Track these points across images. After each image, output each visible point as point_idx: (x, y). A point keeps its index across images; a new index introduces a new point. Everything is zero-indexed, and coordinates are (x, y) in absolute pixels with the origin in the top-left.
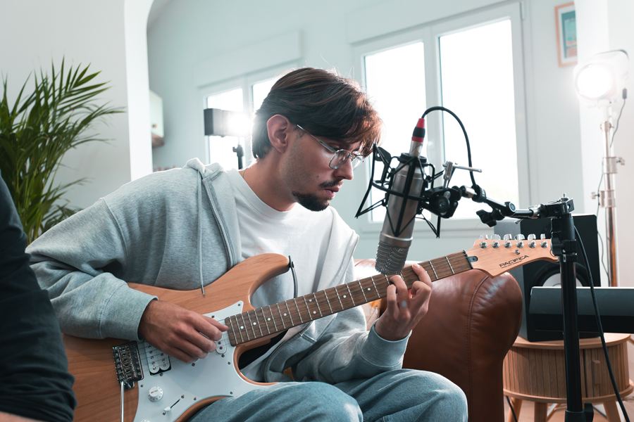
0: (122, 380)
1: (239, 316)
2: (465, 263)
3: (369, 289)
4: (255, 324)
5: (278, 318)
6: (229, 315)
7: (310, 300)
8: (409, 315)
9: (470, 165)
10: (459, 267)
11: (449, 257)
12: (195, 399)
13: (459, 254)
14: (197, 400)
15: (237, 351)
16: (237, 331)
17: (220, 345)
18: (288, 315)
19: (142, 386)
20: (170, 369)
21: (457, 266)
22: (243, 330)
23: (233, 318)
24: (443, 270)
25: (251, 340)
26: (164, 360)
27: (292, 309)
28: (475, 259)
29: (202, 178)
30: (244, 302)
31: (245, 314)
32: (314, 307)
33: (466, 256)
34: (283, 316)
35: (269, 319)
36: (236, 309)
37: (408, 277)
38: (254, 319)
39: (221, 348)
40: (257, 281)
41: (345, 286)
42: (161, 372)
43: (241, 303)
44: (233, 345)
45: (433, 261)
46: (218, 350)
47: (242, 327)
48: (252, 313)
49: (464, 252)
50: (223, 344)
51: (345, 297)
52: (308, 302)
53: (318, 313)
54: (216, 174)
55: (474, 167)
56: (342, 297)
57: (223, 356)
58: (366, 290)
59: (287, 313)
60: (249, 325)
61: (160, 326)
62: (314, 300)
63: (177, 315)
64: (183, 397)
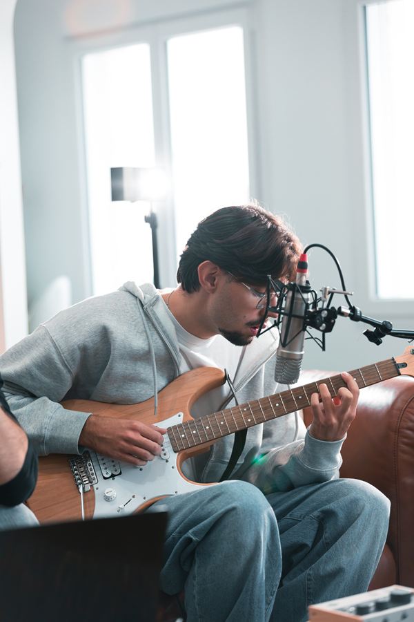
0: (80, 484)
1: (180, 426)
2: (394, 370)
3: (300, 397)
4: (194, 432)
5: (216, 427)
6: (171, 425)
7: (245, 409)
8: (334, 420)
9: (344, 289)
10: (388, 373)
11: (378, 364)
12: (144, 498)
13: (388, 361)
14: (147, 499)
15: (179, 457)
16: (179, 439)
17: (164, 452)
18: (225, 423)
19: (97, 489)
20: (120, 473)
21: (385, 372)
22: (184, 438)
23: (175, 427)
24: (372, 377)
25: (192, 447)
26: (114, 466)
27: (229, 417)
28: (404, 365)
29: (142, 306)
30: (184, 413)
31: (185, 424)
32: (248, 415)
33: (395, 362)
34: (220, 424)
35: (207, 428)
36: (177, 420)
37: (337, 384)
38: (193, 428)
39: (165, 454)
40: (196, 394)
41: (277, 395)
42: (113, 476)
43: (182, 414)
44: (175, 452)
45: (362, 369)
46: (163, 456)
47: (183, 436)
48: (192, 422)
49: (393, 359)
50: (166, 450)
51: (277, 405)
52: (243, 411)
53: (252, 420)
54: (155, 299)
55: (347, 291)
56: (274, 406)
57: (167, 461)
58: (297, 399)
59: (224, 421)
60: (189, 433)
61: (108, 437)
62: (248, 409)
63: (124, 426)
64: (134, 497)
